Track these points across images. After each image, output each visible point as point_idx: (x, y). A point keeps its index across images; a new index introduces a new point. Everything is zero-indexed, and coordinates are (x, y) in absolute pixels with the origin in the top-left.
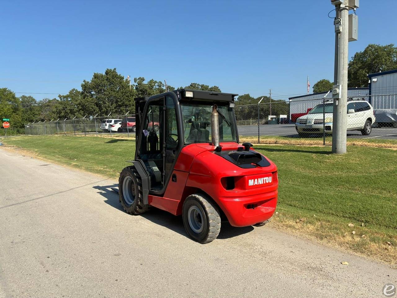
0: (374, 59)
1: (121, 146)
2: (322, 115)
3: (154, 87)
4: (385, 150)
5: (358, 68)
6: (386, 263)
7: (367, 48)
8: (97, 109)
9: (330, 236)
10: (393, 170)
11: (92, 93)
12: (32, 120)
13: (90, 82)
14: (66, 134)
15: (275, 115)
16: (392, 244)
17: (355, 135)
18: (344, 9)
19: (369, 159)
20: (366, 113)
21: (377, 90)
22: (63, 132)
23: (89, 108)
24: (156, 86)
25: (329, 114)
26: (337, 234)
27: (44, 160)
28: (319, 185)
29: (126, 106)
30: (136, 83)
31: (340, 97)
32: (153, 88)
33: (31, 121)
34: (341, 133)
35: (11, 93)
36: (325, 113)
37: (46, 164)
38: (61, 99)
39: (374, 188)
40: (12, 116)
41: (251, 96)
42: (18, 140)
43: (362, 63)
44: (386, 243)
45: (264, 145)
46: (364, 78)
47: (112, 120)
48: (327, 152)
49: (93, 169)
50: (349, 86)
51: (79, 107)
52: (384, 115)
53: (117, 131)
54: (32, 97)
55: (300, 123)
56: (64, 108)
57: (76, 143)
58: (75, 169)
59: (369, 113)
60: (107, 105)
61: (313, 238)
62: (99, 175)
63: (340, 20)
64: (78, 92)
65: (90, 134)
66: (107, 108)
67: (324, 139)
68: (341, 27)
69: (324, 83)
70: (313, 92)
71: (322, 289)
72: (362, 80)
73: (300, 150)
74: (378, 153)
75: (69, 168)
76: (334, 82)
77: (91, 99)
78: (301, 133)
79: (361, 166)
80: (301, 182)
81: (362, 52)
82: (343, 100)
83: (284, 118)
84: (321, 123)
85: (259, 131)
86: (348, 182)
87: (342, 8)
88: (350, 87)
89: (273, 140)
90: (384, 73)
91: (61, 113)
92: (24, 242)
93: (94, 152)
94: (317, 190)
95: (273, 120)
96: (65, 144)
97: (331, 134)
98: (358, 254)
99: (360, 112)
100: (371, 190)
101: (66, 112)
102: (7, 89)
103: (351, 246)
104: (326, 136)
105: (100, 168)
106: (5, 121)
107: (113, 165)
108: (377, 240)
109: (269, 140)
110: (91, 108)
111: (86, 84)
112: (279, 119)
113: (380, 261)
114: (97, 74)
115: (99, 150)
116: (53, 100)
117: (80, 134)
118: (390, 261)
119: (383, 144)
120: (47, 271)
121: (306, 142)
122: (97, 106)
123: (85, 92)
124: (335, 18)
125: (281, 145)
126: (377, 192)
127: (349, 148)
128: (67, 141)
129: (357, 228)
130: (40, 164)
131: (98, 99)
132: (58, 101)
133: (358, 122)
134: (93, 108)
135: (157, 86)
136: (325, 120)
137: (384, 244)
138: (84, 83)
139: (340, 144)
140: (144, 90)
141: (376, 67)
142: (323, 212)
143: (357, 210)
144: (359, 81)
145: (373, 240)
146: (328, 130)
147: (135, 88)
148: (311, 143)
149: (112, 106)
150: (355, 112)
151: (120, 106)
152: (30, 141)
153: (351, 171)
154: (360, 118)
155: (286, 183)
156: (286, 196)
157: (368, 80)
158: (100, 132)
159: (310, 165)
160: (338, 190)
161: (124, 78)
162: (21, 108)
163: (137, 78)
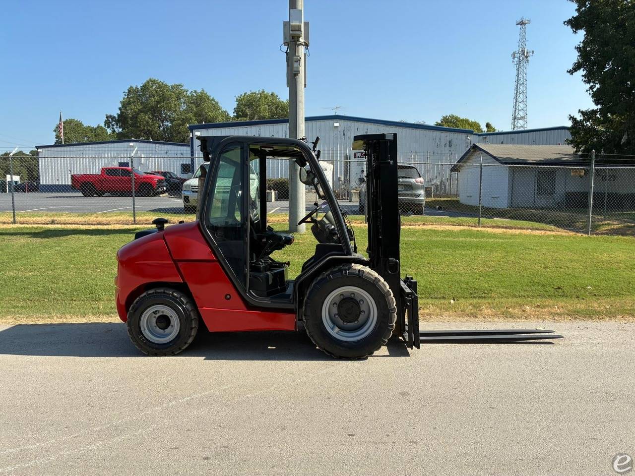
0: (159, 102)
5: (137, 110)
43: (141, 104)
68: (300, 68)
81: (139, 87)
87: (299, 43)
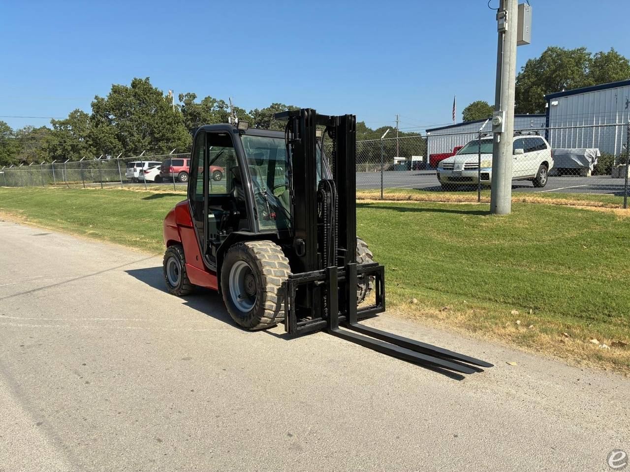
0: (555, 71)
1: (165, 204)
2: (477, 156)
3: (212, 109)
4: (566, 208)
5: (530, 83)
6: (561, 360)
7: (546, 52)
8: (119, 145)
9: (486, 327)
10: (576, 237)
11: (110, 117)
12: (7, 162)
13: (106, 100)
14: (69, 185)
15: (404, 157)
16: (570, 336)
17: (524, 187)
19: (542, 222)
20: (540, 155)
21: (558, 118)
22: (62, 183)
23: (105, 143)
24: (215, 108)
25: (487, 155)
26: (496, 324)
27: (38, 227)
28: (471, 259)
29: (168, 140)
30: (182, 102)
31: (503, 131)
32: (210, 110)
33: (6, 164)
34: (504, 184)
36: (482, 153)
37: (43, 233)
38: (56, 128)
39: (547, 263)
41: (367, 126)
43: (536, 76)
44: (563, 334)
45: (390, 202)
46: (539, 100)
47: (145, 163)
48: (483, 211)
49: (123, 239)
50: (516, 112)
51: (88, 141)
52: (566, 157)
53: (153, 180)
54: (6, 124)
55: (444, 169)
56: (61, 142)
57: (88, 199)
58: (93, 240)
59: (545, 155)
60: (135, 138)
61: (463, 330)
63: (506, 13)
64: (84, 114)
65: (108, 185)
66: (136, 144)
67: (479, 193)
68: (507, 24)
69: (479, 106)
70: (463, 120)
71: (475, 393)
72: (535, 103)
73: (445, 209)
74: (555, 213)
75: (84, 238)
76: (494, 104)
77: (108, 128)
78: (445, 183)
79: (531, 232)
80: (446, 257)
81: (538, 59)
82: (507, 135)
83: (418, 161)
84: (475, 169)
85: (382, 181)
86: (512, 255)
88: (518, 113)
89: (402, 194)
90: (570, 93)
91: (57, 150)
92: (41, 345)
93: (121, 214)
94: (468, 267)
95: (402, 164)
96: (69, 202)
97: (489, 186)
98: (524, 349)
99: (531, 153)
100: (543, 265)
101: (64, 149)
103: (515, 339)
104: (482, 189)
105: (135, 238)
107: (154, 233)
108: (550, 331)
109: (397, 195)
110: (108, 144)
111: (99, 103)
112: (410, 162)
113: (554, 357)
114: (118, 87)
115: (129, 211)
116: (41, 128)
117: (92, 187)
118: (567, 357)
119: (564, 201)
120: (87, 383)
121: (453, 197)
122: (119, 141)
123: (98, 116)
124: (498, 9)
125: (416, 202)
126: (552, 268)
127: (515, 206)
128: (71, 196)
129: (523, 317)
130: (33, 234)
131: (121, 127)
132: (49, 130)
133: (529, 167)
134: (112, 143)
135: (216, 107)
136: (481, 165)
137: (559, 336)
138: (96, 101)
139: (503, 201)
140: (195, 114)
141: (558, 82)
142: (477, 297)
143: (524, 293)
144: (532, 105)
145: (545, 331)
146: (484, 180)
147: (180, 109)
148: (459, 198)
149: (144, 140)
150: (524, 152)
151: (158, 140)
152: (8, 197)
153: (516, 238)
154: (531, 161)
155: (424, 258)
156: (423, 276)
157: (545, 103)
158: (125, 182)
159: (458, 231)
160: (499, 266)
161: (164, 93)
163: (184, 95)
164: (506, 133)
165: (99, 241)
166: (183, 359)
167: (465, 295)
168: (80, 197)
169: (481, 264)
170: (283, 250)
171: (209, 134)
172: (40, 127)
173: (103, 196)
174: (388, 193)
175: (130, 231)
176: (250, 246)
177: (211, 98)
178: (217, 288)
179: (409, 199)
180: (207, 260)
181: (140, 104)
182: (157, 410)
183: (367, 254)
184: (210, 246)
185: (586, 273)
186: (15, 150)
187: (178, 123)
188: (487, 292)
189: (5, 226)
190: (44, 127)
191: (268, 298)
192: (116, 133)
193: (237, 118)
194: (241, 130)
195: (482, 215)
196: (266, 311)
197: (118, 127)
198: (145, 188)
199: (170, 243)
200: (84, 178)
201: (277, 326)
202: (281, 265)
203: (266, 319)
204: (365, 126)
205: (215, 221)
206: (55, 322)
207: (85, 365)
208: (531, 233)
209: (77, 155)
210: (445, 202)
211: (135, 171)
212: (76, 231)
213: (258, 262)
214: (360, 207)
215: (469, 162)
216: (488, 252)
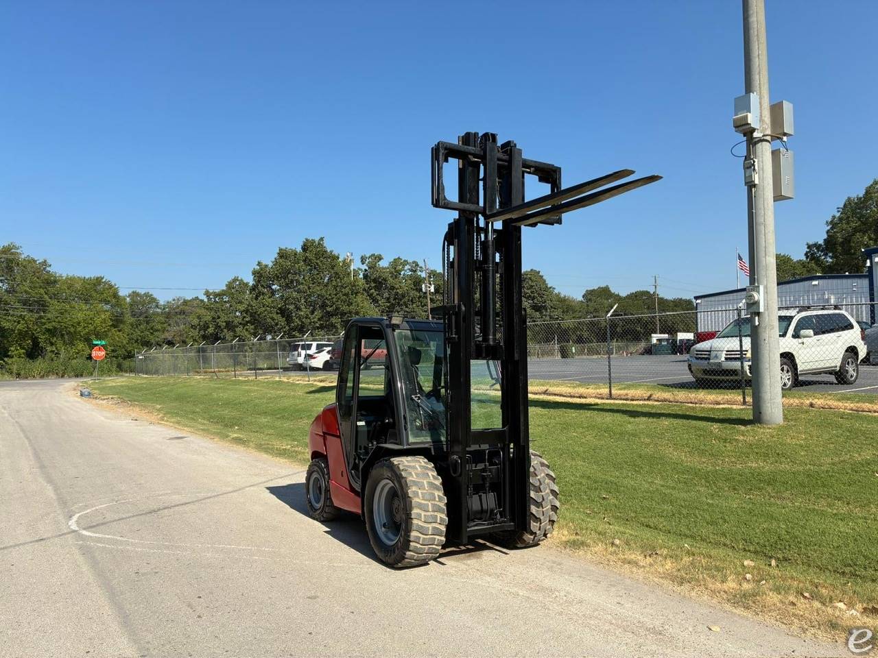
2: (739, 340)
3: (402, 273)
4: (867, 417)
8: (282, 321)
9: (698, 580)
11: (274, 287)
12: (150, 342)
13: (270, 266)
14: (218, 374)
15: (667, 333)
16: (811, 597)
18: (761, 140)
19: (826, 436)
20: (845, 338)
22: (210, 370)
23: (265, 319)
24: (406, 271)
26: (713, 577)
27: (175, 428)
30: (365, 265)
31: (762, 310)
32: (400, 274)
33: (148, 344)
34: (768, 382)
35: (111, 287)
37: (180, 436)
38: (209, 299)
39: (819, 496)
40: (110, 334)
41: (613, 290)
42: (122, 386)
44: (801, 594)
45: (621, 402)
47: (312, 344)
48: (745, 420)
49: (270, 447)
51: (245, 317)
53: (321, 367)
54: (150, 294)
55: (697, 359)
56: (214, 318)
57: (238, 393)
58: (235, 447)
59: (852, 337)
60: (302, 313)
61: (666, 582)
62: (282, 460)
63: (754, 162)
64: (244, 283)
65: (265, 374)
66: (303, 320)
67: (744, 393)
68: (757, 176)
73: (692, 414)
74: (847, 424)
75: (225, 444)
77: (270, 300)
78: (699, 378)
79: (806, 451)
82: (769, 316)
83: (687, 340)
84: (736, 359)
85: (610, 375)
86: (772, 482)
87: (757, 140)
89: (641, 392)
91: (208, 327)
92: (156, 573)
93: (272, 413)
94: (706, 498)
95: (663, 343)
96: (215, 395)
98: (739, 611)
99: (826, 335)
100: (812, 499)
101: (217, 327)
102: (103, 278)
103: (731, 597)
104: (746, 387)
105: (286, 445)
106: (96, 345)
108: (785, 589)
109: (632, 392)
110: (269, 320)
111: (261, 270)
112: (674, 341)
113: (775, 622)
114: (285, 250)
115: (284, 409)
116: (193, 299)
117: (245, 375)
119: (867, 406)
120: (199, 617)
121: (709, 398)
122: (283, 317)
123: (259, 287)
124: (745, 157)
125: (656, 403)
126: (823, 502)
127: (788, 412)
128: (219, 388)
129: (758, 569)
130: (169, 437)
131: (286, 300)
132: (202, 301)
133: (824, 356)
134: (273, 319)
135: (408, 271)
136: (743, 353)
137: (795, 596)
138: (259, 267)
139: (769, 405)
140: (380, 280)
142: (708, 541)
143: (773, 539)
145: (777, 589)
147: (361, 276)
148: (717, 399)
149: (313, 315)
150: (815, 335)
151: (329, 315)
152: (145, 388)
153: (783, 459)
154: (827, 347)
155: (649, 483)
156: (642, 507)
157: (866, 260)
158: (286, 369)
159: (702, 447)
160: (750, 498)
161: (340, 256)
162: (129, 319)
163: (368, 256)
164: (766, 312)
165: (241, 448)
166: (309, 598)
167: (692, 537)
168: (228, 389)
169: (726, 494)
170: (436, 467)
171: (361, 327)
172: (191, 298)
173: (256, 388)
174: (620, 389)
175: (282, 435)
176: (396, 463)
177: (401, 259)
178: (360, 512)
179: (649, 399)
180: (353, 477)
181: (311, 270)
182: (267, 651)
183: (548, 475)
184: (357, 461)
185: (869, 511)
186: (159, 327)
187: (356, 294)
188: (724, 535)
189: (138, 426)
190: (197, 298)
191: (414, 527)
192: (279, 306)
193: (433, 286)
194: (394, 325)
195: (741, 424)
196: (411, 544)
197: (282, 299)
198: (307, 379)
199: (316, 455)
200: (237, 363)
201: (429, 564)
202: (431, 485)
203: (412, 553)
204: (610, 291)
205: (366, 429)
206: (176, 547)
207: (200, 597)
208: (806, 453)
209: (232, 333)
210: (696, 403)
211: (299, 355)
212: (218, 434)
213: (403, 481)
214: (578, 409)
215: (731, 349)
216: (738, 478)
